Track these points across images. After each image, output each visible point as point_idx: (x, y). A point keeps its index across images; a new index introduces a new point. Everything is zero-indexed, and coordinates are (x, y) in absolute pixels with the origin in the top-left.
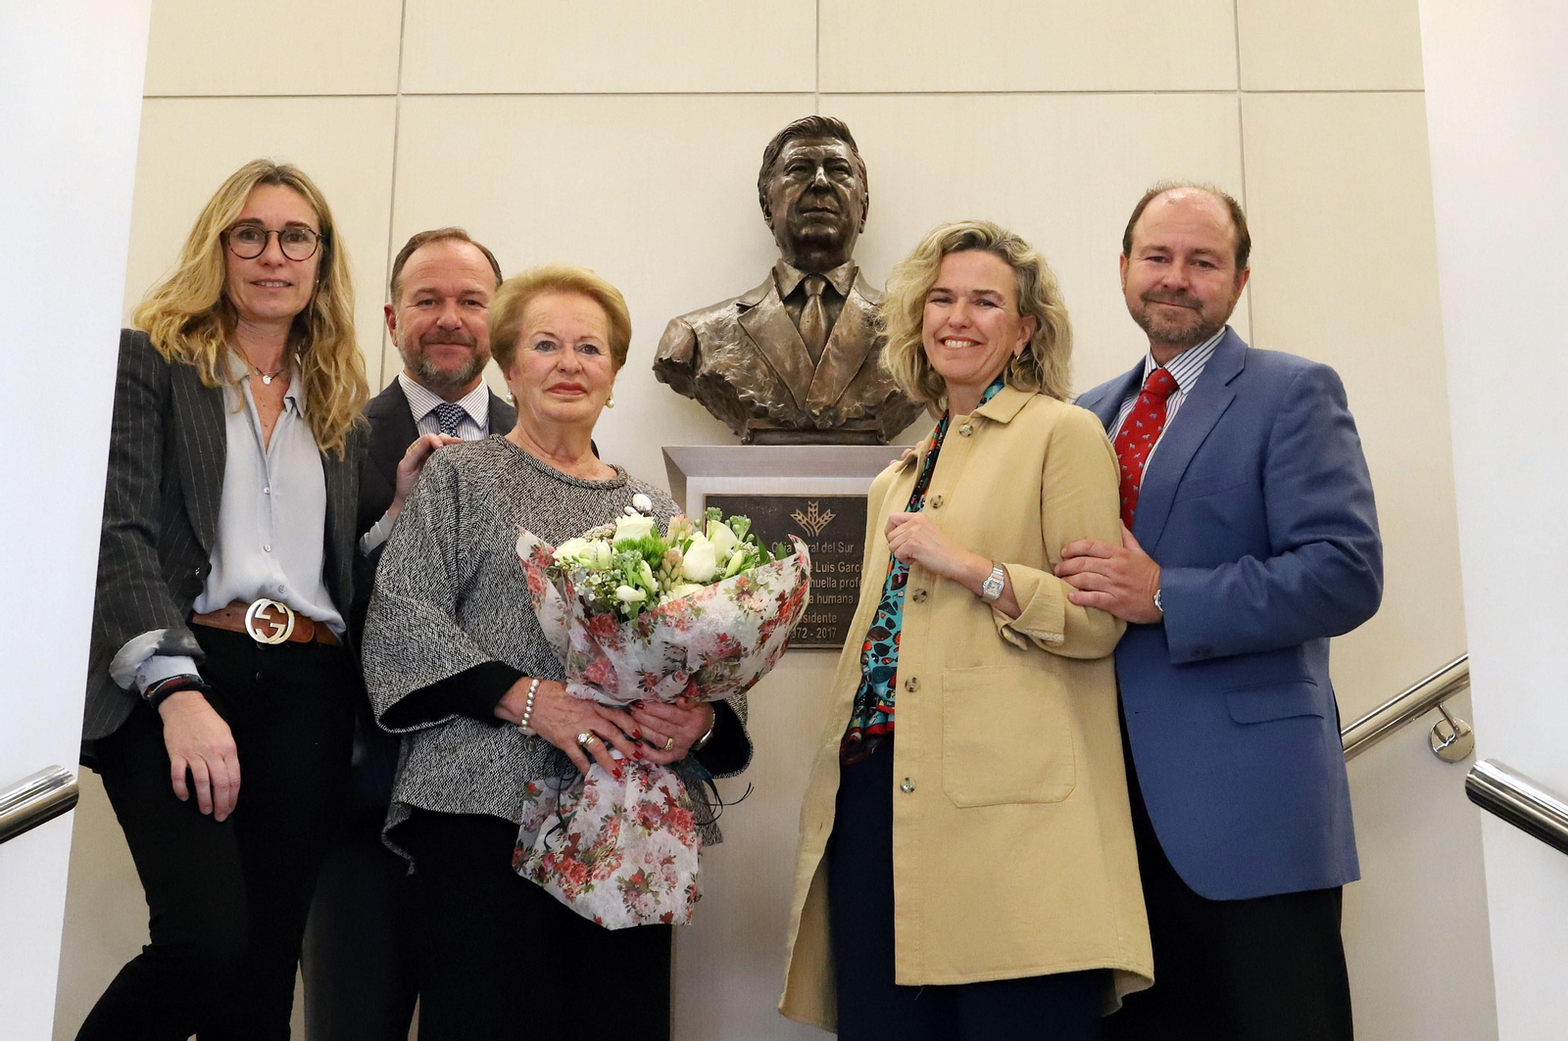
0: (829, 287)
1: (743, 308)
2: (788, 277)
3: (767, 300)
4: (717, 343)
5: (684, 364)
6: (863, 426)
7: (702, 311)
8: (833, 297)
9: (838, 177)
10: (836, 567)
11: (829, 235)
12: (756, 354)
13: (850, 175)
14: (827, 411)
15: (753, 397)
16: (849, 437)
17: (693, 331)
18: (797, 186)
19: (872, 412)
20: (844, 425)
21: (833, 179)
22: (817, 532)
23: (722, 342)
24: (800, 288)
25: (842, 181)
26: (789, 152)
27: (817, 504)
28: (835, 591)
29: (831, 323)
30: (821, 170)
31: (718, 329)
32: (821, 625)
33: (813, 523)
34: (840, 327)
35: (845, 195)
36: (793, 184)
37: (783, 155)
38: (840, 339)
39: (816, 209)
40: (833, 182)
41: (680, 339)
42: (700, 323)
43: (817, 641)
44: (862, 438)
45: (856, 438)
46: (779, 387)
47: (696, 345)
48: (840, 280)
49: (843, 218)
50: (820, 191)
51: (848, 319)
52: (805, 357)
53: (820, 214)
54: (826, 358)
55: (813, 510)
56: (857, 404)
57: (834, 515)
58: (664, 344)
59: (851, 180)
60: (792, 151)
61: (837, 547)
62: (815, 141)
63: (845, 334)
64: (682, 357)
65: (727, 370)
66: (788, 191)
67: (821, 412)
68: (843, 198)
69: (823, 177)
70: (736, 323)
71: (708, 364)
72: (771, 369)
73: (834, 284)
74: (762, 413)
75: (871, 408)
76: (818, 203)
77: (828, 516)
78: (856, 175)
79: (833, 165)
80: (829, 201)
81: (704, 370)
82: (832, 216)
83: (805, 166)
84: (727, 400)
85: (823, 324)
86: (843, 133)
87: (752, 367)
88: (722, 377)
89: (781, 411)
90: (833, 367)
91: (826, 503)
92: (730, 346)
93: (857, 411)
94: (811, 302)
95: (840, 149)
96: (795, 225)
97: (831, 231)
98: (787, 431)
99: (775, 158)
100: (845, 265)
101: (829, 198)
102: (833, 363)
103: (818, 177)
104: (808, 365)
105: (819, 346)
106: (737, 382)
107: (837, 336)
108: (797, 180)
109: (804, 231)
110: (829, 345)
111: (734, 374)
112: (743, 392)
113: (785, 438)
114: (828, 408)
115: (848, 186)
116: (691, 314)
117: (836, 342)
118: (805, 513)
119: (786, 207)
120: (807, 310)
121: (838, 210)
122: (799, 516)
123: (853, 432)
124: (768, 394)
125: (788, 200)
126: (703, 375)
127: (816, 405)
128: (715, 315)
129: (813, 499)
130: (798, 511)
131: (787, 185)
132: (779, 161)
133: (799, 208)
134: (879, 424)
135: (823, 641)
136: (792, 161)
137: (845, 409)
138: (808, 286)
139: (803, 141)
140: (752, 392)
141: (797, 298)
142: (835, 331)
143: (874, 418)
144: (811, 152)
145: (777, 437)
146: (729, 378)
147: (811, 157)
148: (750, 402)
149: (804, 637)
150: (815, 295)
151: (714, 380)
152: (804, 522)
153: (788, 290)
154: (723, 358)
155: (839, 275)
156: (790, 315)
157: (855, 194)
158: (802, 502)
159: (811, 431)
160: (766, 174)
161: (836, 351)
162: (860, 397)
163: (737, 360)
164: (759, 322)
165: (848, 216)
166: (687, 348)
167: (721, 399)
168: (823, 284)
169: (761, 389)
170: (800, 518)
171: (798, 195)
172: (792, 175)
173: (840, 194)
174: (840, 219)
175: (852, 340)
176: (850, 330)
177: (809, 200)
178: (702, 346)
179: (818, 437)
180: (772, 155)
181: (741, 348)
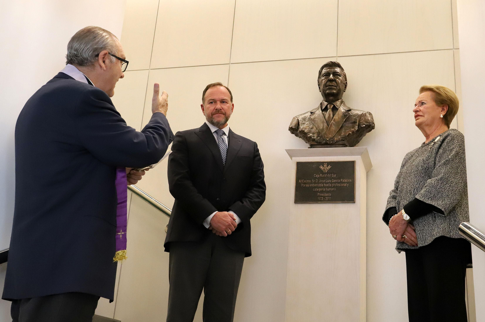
0: (334, 106)
1: (312, 113)
2: (324, 104)
3: (318, 111)
4: (304, 122)
5: (295, 128)
6: (341, 143)
7: (301, 115)
8: (335, 109)
9: (336, 77)
10: (331, 181)
11: (334, 92)
12: (314, 125)
13: (340, 76)
14: (331, 139)
15: (311, 136)
16: (337, 146)
17: (298, 119)
18: (325, 80)
19: (343, 139)
20: (336, 143)
21: (335, 77)
22: (326, 171)
23: (305, 122)
24: (327, 106)
25: (338, 78)
26: (324, 71)
27: (326, 164)
28: (331, 187)
29: (334, 115)
30: (332, 75)
31: (304, 119)
32: (327, 197)
33: (325, 169)
34: (336, 117)
35: (339, 82)
36: (324, 79)
37: (322, 72)
38: (336, 120)
39: (330, 86)
40: (334, 78)
41: (295, 122)
42: (300, 118)
43: (326, 201)
44: (341, 146)
45: (339, 146)
46: (319, 133)
47: (299, 123)
48: (337, 105)
49: (338, 88)
50: (331, 81)
51: (338, 114)
52: (325, 124)
53: (331, 87)
54: (331, 124)
55: (325, 165)
56: (339, 137)
57: (331, 167)
58: (291, 124)
59: (340, 78)
60: (325, 71)
61: (332, 175)
62: (331, 68)
63: (337, 118)
64: (295, 126)
65: (305, 129)
66: (323, 81)
67: (329, 139)
68: (337, 82)
69: (332, 77)
70: (309, 117)
71: (302, 127)
72: (317, 129)
73: (336, 106)
74: (314, 140)
75: (343, 138)
76: (331, 84)
77: (329, 167)
78: (342, 76)
79: (335, 74)
80: (334, 83)
81: (300, 130)
82: (334, 87)
83: (327, 74)
84: (306, 137)
85: (332, 116)
86: (338, 65)
87: (312, 128)
88: (304, 131)
89: (319, 139)
90: (333, 127)
91: (329, 163)
92: (307, 123)
93: (339, 139)
94: (329, 110)
95: (338, 70)
96: (325, 90)
97: (335, 91)
98: (321, 145)
99: (321, 73)
100: (340, 100)
101: (334, 82)
102: (334, 126)
103: (330, 77)
104: (326, 127)
105: (330, 121)
106: (308, 132)
107: (335, 119)
108: (325, 78)
109: (327, 92)
110: (332, 121)
111: (307, 130)
112: (309, 135)
113: (320, 146)
114: (331, 138)
115: (339, 79)
116: (298, 115)
117: (334, 120)
118: (323, 166)
119: (322, 85)
120: (328, 112)
121: (336, 85)
122: (321, 167)
123: (338, 144)
124: (316, 135)
125: (323, 84)
126: (300, 131)
127: (327, 138)
128: (304, 115)
129: (325, 162)
130: (321, 166)
131: (323, 80)
132: (321, 74)
133: (325, 85)
134: (345, 142)
135: (327, 201)
136: (324, 74)
137: (336, 138)
138: (328, 106)
139: (327, 68)
140: (311, 135)
141: (326, 109)
142: (334, 117)
143: (344, 140)
144: (329, 71)
145: (318, 146)
146: (306, 131)
147: (329, 72)
148: (310, 137)
149: (322, 200)
150: (330, 108)
151: (303, 132)
152: (323, 169)
153: (324, 107)
154: (305, 126)
155: (338, 103)
156: (323, 114)
157: (342, 82)
158: (322, 163)
159: (327, 144)
160: (319, 77)
161: (334, 123)
162: (340, 135)
163: (308, 126)
164: (315, 116)
165: (339, 87)
166: (296, 124)
167: (305, 137)
168: (333, 106)
169: (313, 134)
170: (322, 168)
171: (325, 82)
172: (324, 77)
173: (337, 81)
174: (337, 88)
175: (339, 120)
176: (339, 117)
177: (328, 83)
178: (300, 123)
179: (328, 146)
180: (320, 72)
181: (310, 123)
